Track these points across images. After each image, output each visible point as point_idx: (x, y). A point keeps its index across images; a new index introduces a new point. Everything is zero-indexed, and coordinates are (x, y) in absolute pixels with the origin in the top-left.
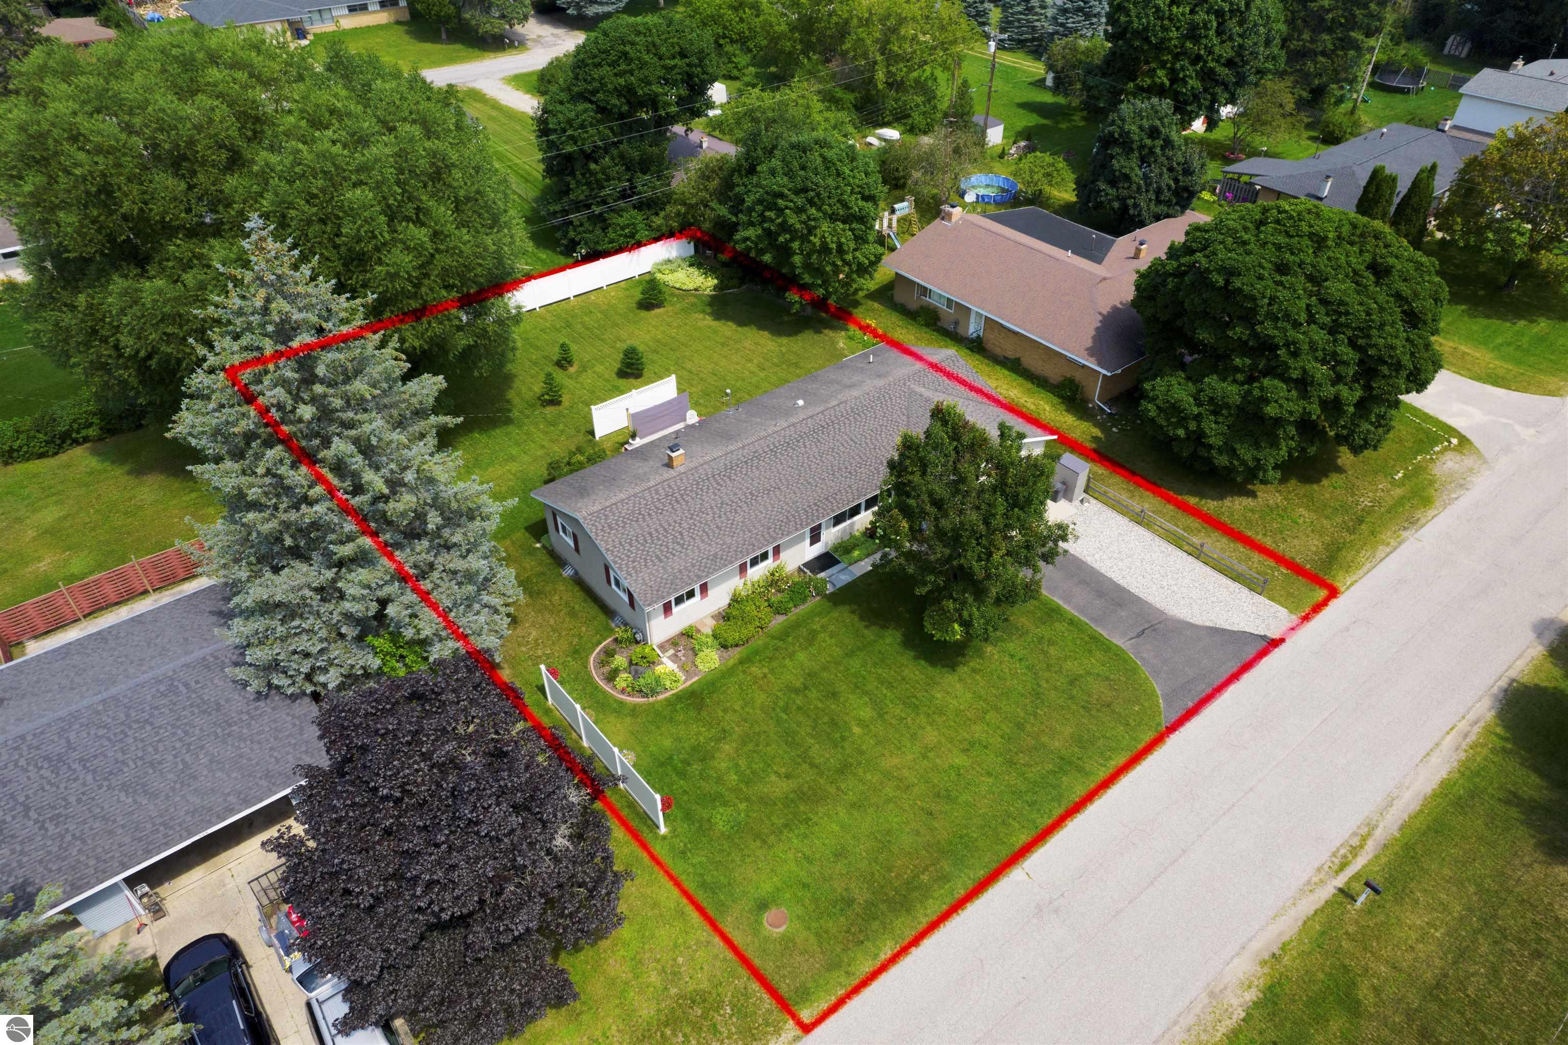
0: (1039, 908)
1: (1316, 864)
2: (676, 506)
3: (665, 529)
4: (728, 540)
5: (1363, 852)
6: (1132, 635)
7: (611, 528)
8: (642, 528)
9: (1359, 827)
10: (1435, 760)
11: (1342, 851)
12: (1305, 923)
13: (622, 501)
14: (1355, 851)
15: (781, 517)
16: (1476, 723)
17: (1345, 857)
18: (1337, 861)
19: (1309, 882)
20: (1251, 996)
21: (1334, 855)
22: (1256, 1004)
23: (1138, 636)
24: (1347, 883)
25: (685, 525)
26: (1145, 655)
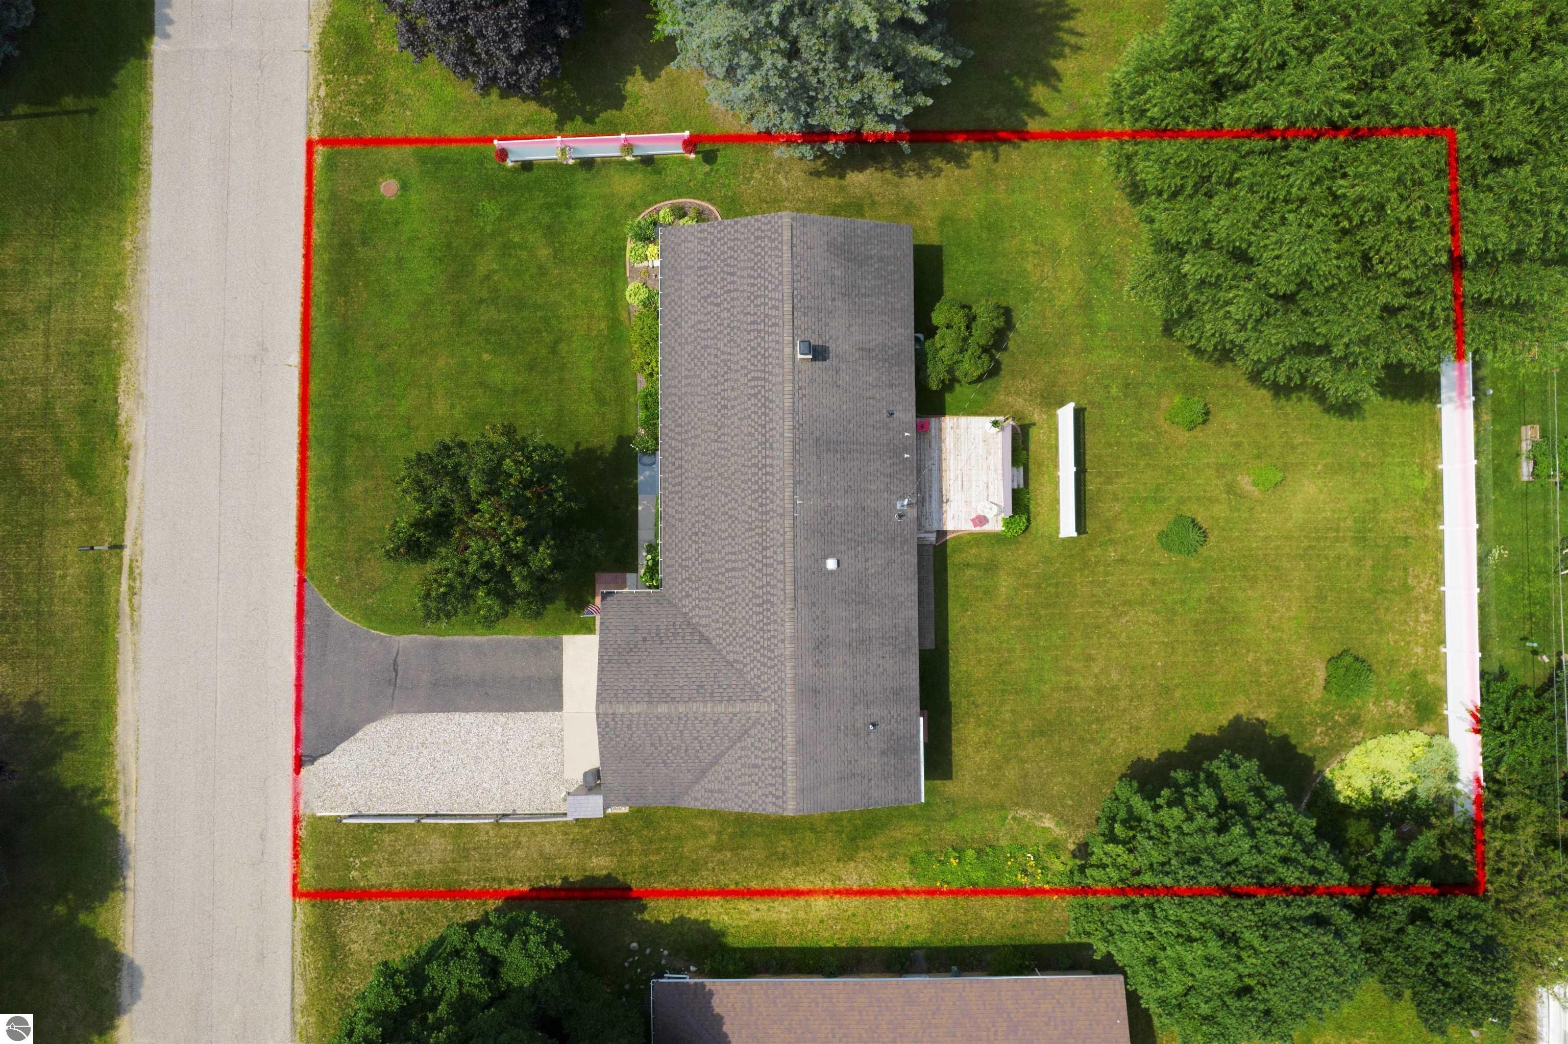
0: (265, 350)
1: (146, 554)
2: (750, 319)
3: (729, 291)
4: (689, 348)
5: (127, 598)
6: (399, 659)
7: (757, 238)
8: (742, 269)
9: (140, 616)
10: (131, 741)
11: (138, 582)
12: (125, 500)
13: (781, 265)
14: (133, 592)
15: (685, 419)
16: (126, 814)
17: (134, 580)
18: (137, 571)
19: (141, 535)
20: (122, 417)
21: (140, 574)
22: (117, 415)
23: (395, 660)
24: (121, 559)
25: (725, 314)
26: (374, 645)
